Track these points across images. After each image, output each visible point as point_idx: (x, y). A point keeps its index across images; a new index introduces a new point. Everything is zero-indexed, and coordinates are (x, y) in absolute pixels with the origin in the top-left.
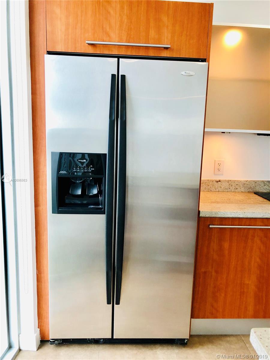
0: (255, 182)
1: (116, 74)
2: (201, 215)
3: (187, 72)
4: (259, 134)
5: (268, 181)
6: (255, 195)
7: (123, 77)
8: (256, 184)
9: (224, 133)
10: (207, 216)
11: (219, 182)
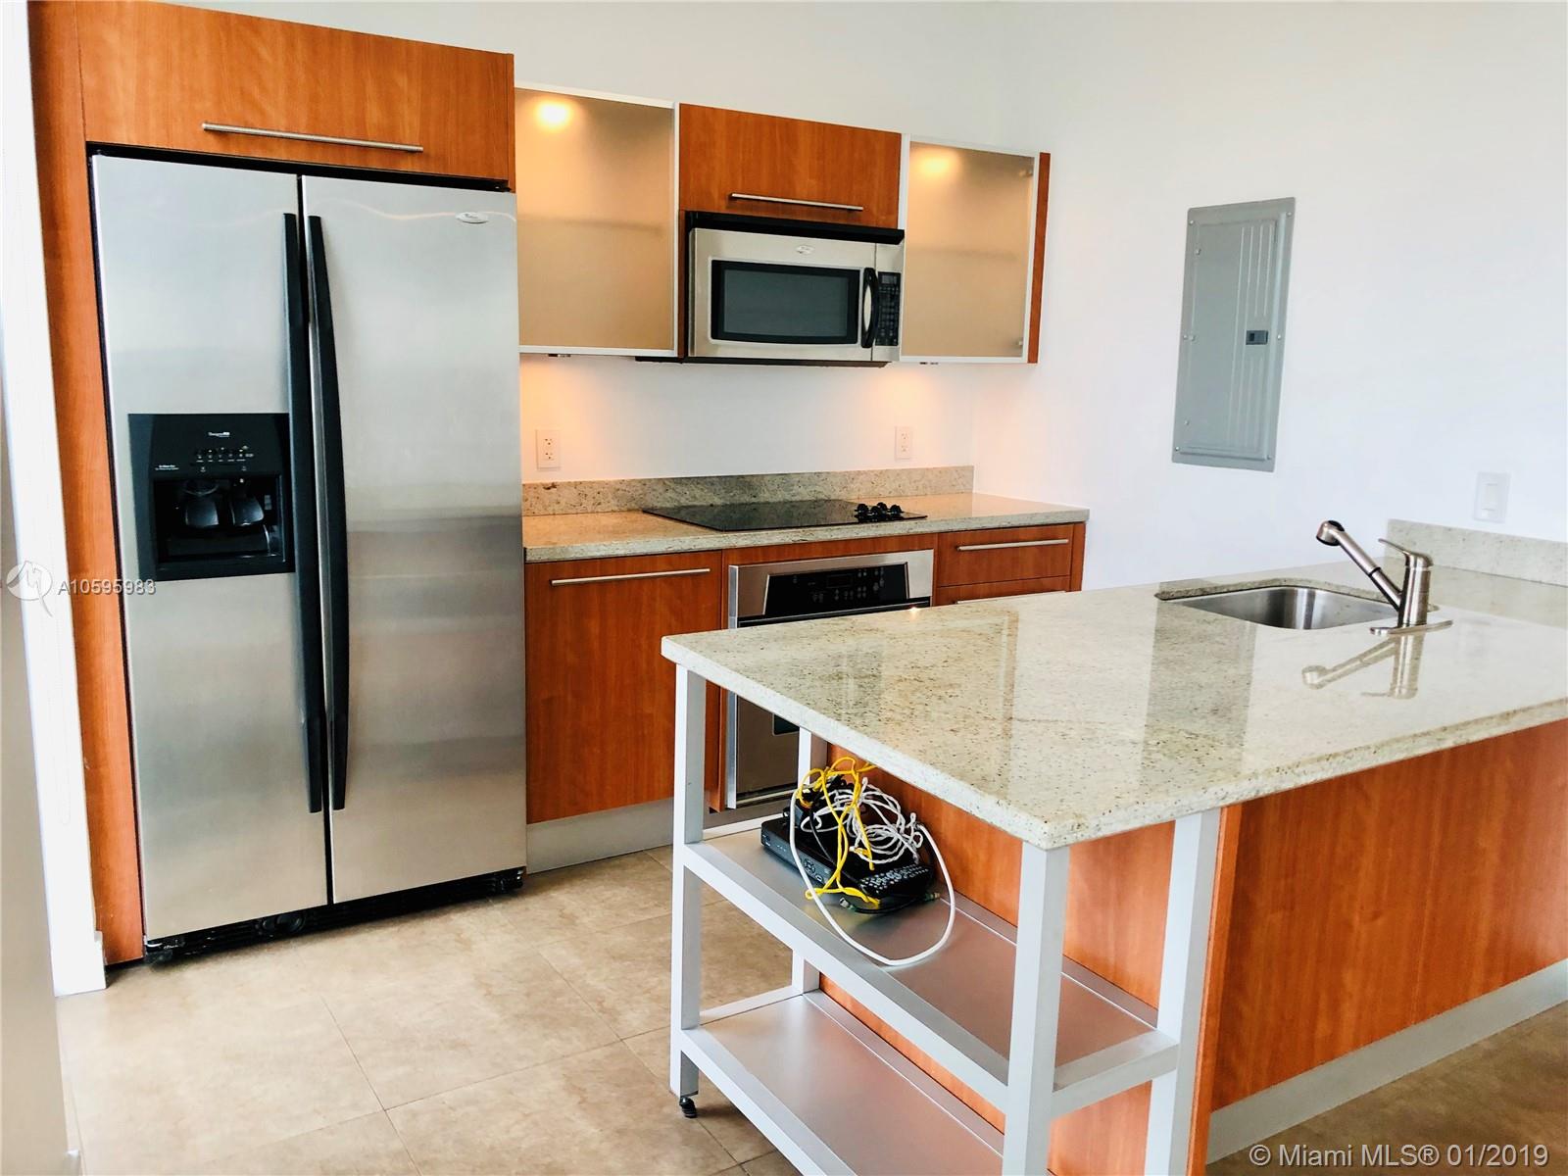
0: (644, 483)
1: (296, 212)
2: (528, 558)
3: (470, 214)
4: (639, 359)
5: (673, 479)
6: (645, 515)
7: (316, 222)
8: (646, 488)
9: (555, 355)
10: (544, 558)
11: (553, 490)
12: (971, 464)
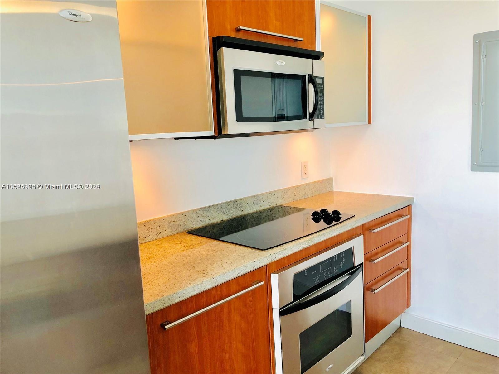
0: (185, 214)
5: (201, 209)
8: (187, 217)
10: (157, 308)
12: (331, 177)
